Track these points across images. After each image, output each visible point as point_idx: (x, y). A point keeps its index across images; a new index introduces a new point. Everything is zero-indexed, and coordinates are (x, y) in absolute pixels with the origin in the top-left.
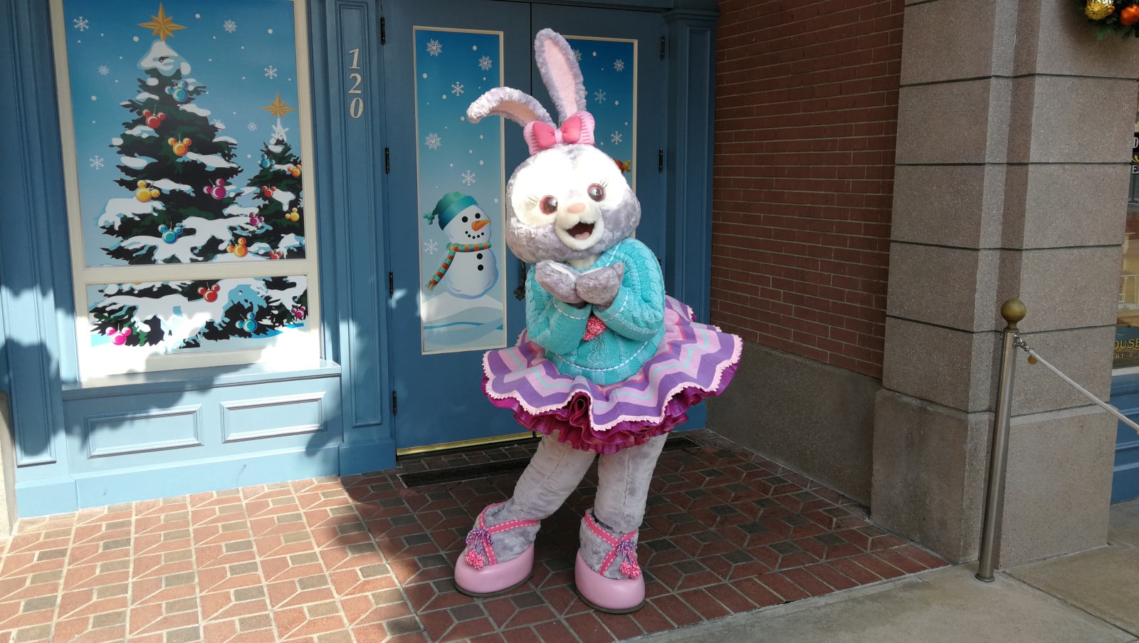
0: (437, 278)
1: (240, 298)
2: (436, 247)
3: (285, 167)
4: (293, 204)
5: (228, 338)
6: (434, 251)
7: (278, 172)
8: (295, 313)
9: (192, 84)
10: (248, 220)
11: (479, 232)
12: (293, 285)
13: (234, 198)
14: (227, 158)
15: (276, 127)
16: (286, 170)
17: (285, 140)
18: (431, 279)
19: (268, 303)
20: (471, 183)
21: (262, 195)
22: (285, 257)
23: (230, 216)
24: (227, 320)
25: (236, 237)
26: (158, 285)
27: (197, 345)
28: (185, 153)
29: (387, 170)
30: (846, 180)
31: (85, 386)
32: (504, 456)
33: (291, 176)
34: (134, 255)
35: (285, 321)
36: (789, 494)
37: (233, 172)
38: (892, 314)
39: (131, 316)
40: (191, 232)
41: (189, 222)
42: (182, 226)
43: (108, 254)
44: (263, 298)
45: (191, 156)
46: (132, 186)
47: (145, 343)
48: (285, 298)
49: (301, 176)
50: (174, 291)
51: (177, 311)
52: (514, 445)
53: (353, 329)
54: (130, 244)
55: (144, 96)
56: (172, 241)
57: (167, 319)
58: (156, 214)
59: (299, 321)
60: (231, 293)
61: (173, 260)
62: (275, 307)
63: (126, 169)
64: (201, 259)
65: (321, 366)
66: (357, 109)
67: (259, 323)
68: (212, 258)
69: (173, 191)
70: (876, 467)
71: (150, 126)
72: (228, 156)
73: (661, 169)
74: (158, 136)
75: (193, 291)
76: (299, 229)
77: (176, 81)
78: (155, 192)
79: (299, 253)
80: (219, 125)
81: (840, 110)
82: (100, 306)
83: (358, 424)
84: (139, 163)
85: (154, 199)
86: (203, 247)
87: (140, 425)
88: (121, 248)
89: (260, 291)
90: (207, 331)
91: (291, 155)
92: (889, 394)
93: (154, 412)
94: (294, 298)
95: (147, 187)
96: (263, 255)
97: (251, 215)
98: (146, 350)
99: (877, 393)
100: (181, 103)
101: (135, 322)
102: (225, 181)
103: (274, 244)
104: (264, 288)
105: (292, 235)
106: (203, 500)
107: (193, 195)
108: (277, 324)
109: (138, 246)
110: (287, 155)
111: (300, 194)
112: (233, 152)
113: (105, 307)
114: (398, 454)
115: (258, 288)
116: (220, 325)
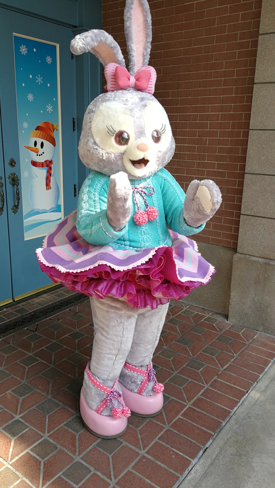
38: (245, 214)
70: (233, 294)
73: (74, 130)
81: (200, 97)
92: (242, 256)
99: (234, 256)
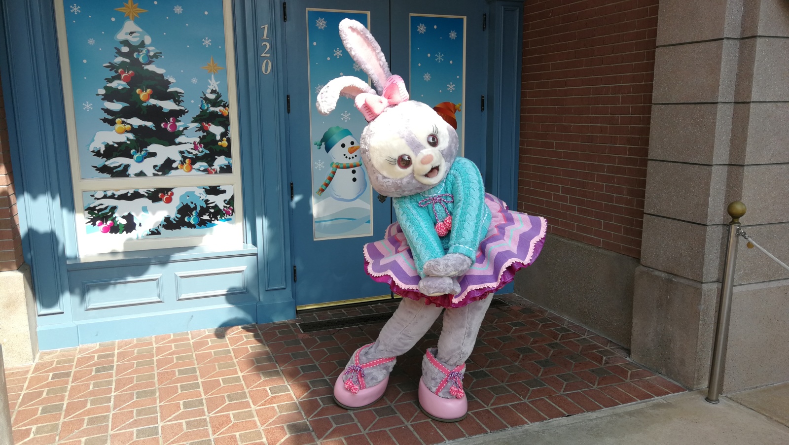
0: (324, 187)
1: (187, 201)
2: (323, 165)
3: (217, 109)
4: (224, 135)
5: (180, 228)
6: (322, 168)
7: (213, 112)
8: (226, 211)
9: (152, 51)
10: (192, 146)
11: (353, 155)
12: (224, 192)
13: (182, 131)
14: (177, 103)
15: (211, 81)
16: (218, 111)
17: (217, 90)
18: (320, 188)
19: (207, 204)
20: (348, 120)
21: (202, 129)
22: (218, 172)
23: (180, 143)
24: (179, 216)
25: (185, 158)
26: (131, 191)
27: (158, 233)
28: (148, 100)
29: (289, 111)
30: (616, 116)
31: (82, 261)
32: (371, 311)
33: (222, 116)
34: (114, 171)
35: (219, 217)
36: (572, 339)
37: (181, 113)
38: (648, 212)
39: (113, 213)
40: (153, 155)
41: (152, 148)
42: (147, 151)
43: (96, 170)
44: (204, 200)
45: (153, 102)
46: (112, 123)
47: (123, 231)
48: (219, 201)
49: (228, 115)
50: (142, 196)
51: (145, 209)
52: (378, 303)
53: (266, 222)
54: (112, 163)
55: (119, 60)
56: (140, 161)
57: (138, 215)
58: (129, 142)
59: (228, 217)
60: (181, 197)
61: (141, 174)
62: (212, 207)
63: (107, 111)
64: (160, 173)
65: (244, 248)
66: (267, 68)
67: (201, 218)
68: (168, 173)
69: (140, 126)
70: (635, 321)
71: (124, 81)
72: (178, 102)
73: (482, 110)
74: (129, 87)
75: (156, 196)
76: (227, 153)
77: (141, 49)
78: (128, 127)
79: (227, 169)
80: (171, 80)
81: (612, 65)
82: (92, 206)
83: (269, 288)
84: (117, 106)
85: (127, 131)
86: (162, 165)
87: (120, 287)
88: (105, 166)
89: (201, 196)
90: (165, 223)
91: (222, 101)
92: (645, 269)
93: (130, 279)
94: (225, 201)
95: (122, 123)
96: (204, 171)
97: (194, 143)
98: (124, 236)
99: (637, 268)
100: (145, 64)
101: (116, 217)
102: (176, 119)
103: (210, 163)
104: (204, 194)
105: (223, 157)
106: (164, 339)
107: (154, 129)
108: (213, 219)
109: (117, 165)
110: (219, 100)
111: (228, 128)
112: (181, 98)
113: (95, 207)
114: (297, 309)
115: (200, 194)
116: (174, 219)
